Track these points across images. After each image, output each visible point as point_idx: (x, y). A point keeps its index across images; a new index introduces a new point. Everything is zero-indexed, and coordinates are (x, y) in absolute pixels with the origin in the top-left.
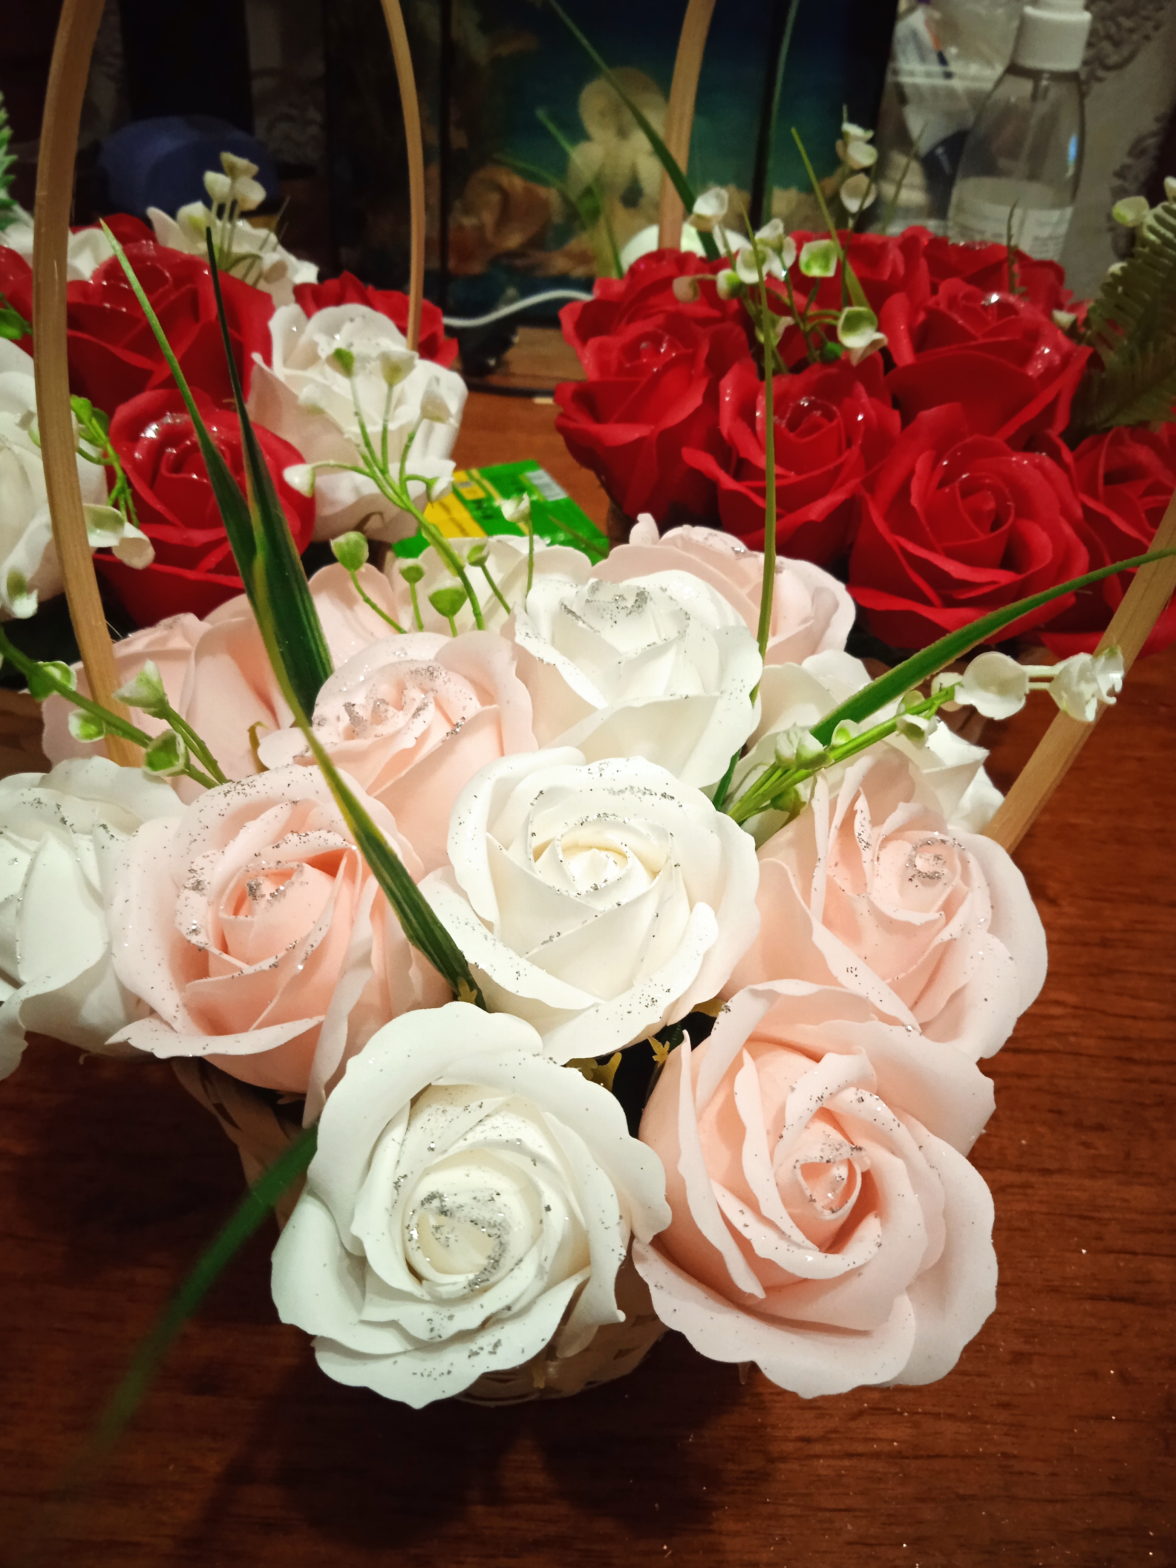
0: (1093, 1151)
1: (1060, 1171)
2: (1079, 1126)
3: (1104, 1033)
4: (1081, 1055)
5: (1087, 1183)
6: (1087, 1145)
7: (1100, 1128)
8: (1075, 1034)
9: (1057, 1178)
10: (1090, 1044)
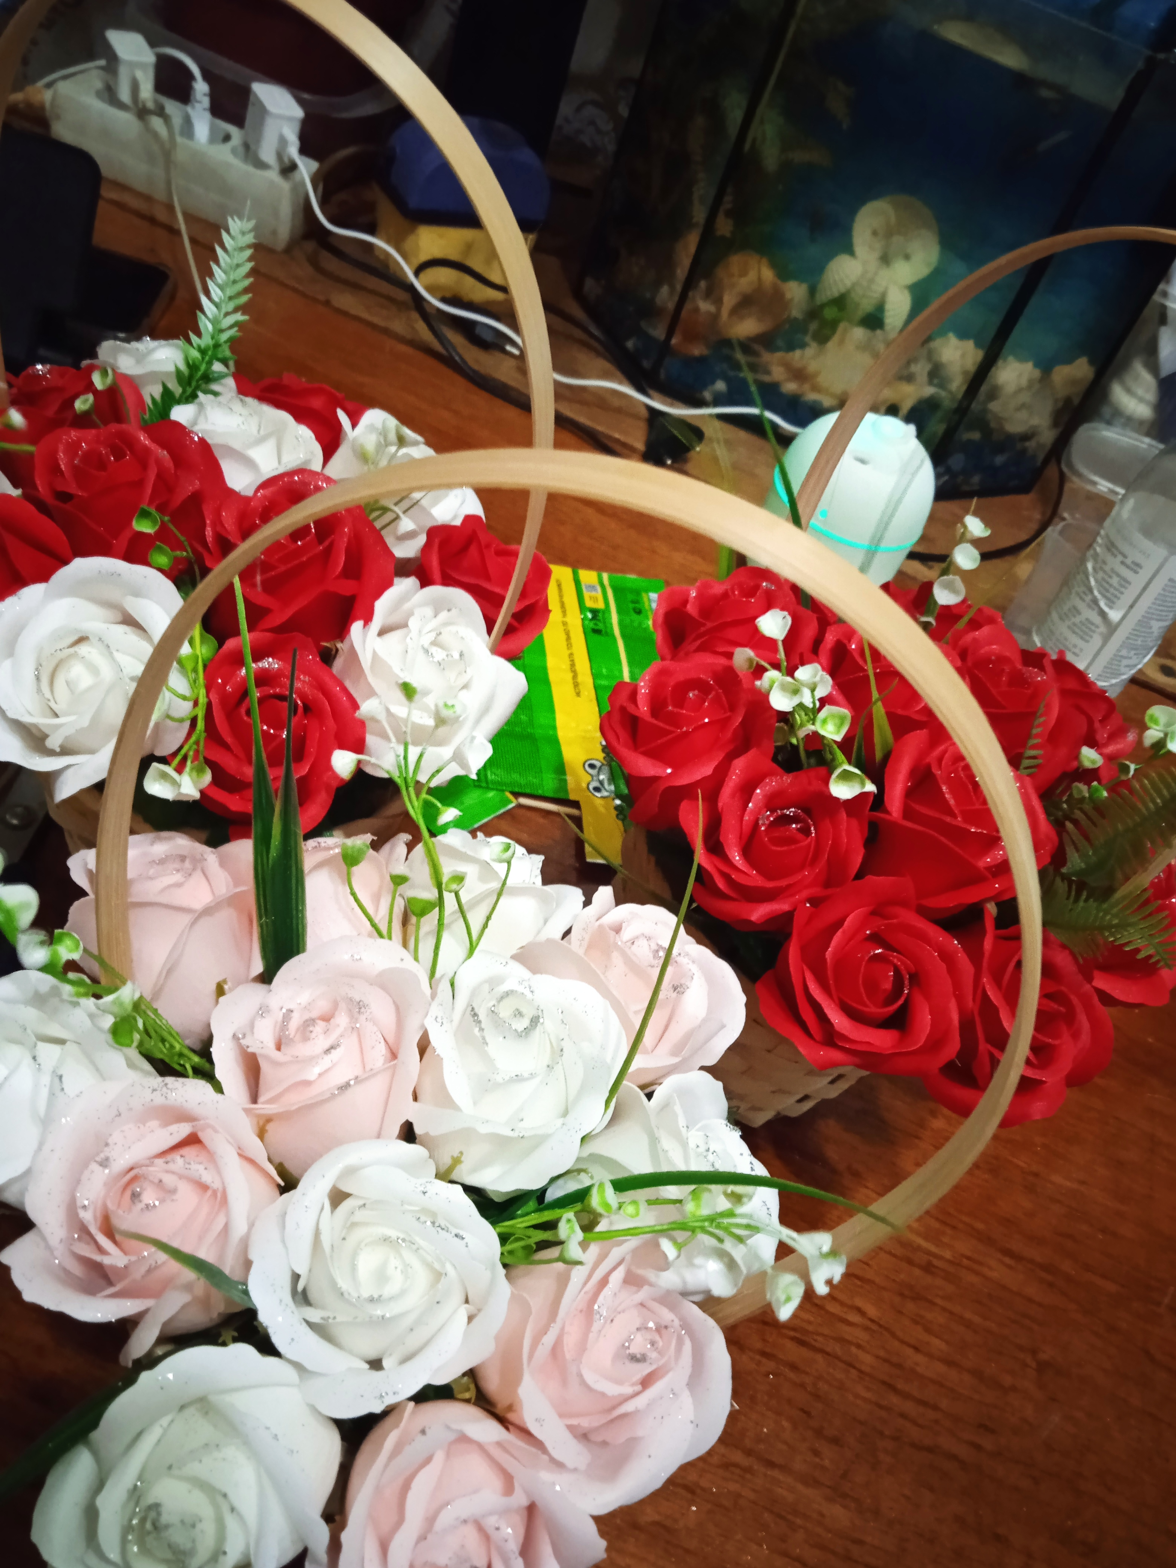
0: (817, 1460)
1: (782, 1468)
2: (819, 1433)
3: (882, 1353)
4: (854, 1367)
5: (800, 1487)
6: (816, 1453)
7: (835, 1441)
8: (859, 1346)
9: (776, 1473)
10: (866, 1360)
